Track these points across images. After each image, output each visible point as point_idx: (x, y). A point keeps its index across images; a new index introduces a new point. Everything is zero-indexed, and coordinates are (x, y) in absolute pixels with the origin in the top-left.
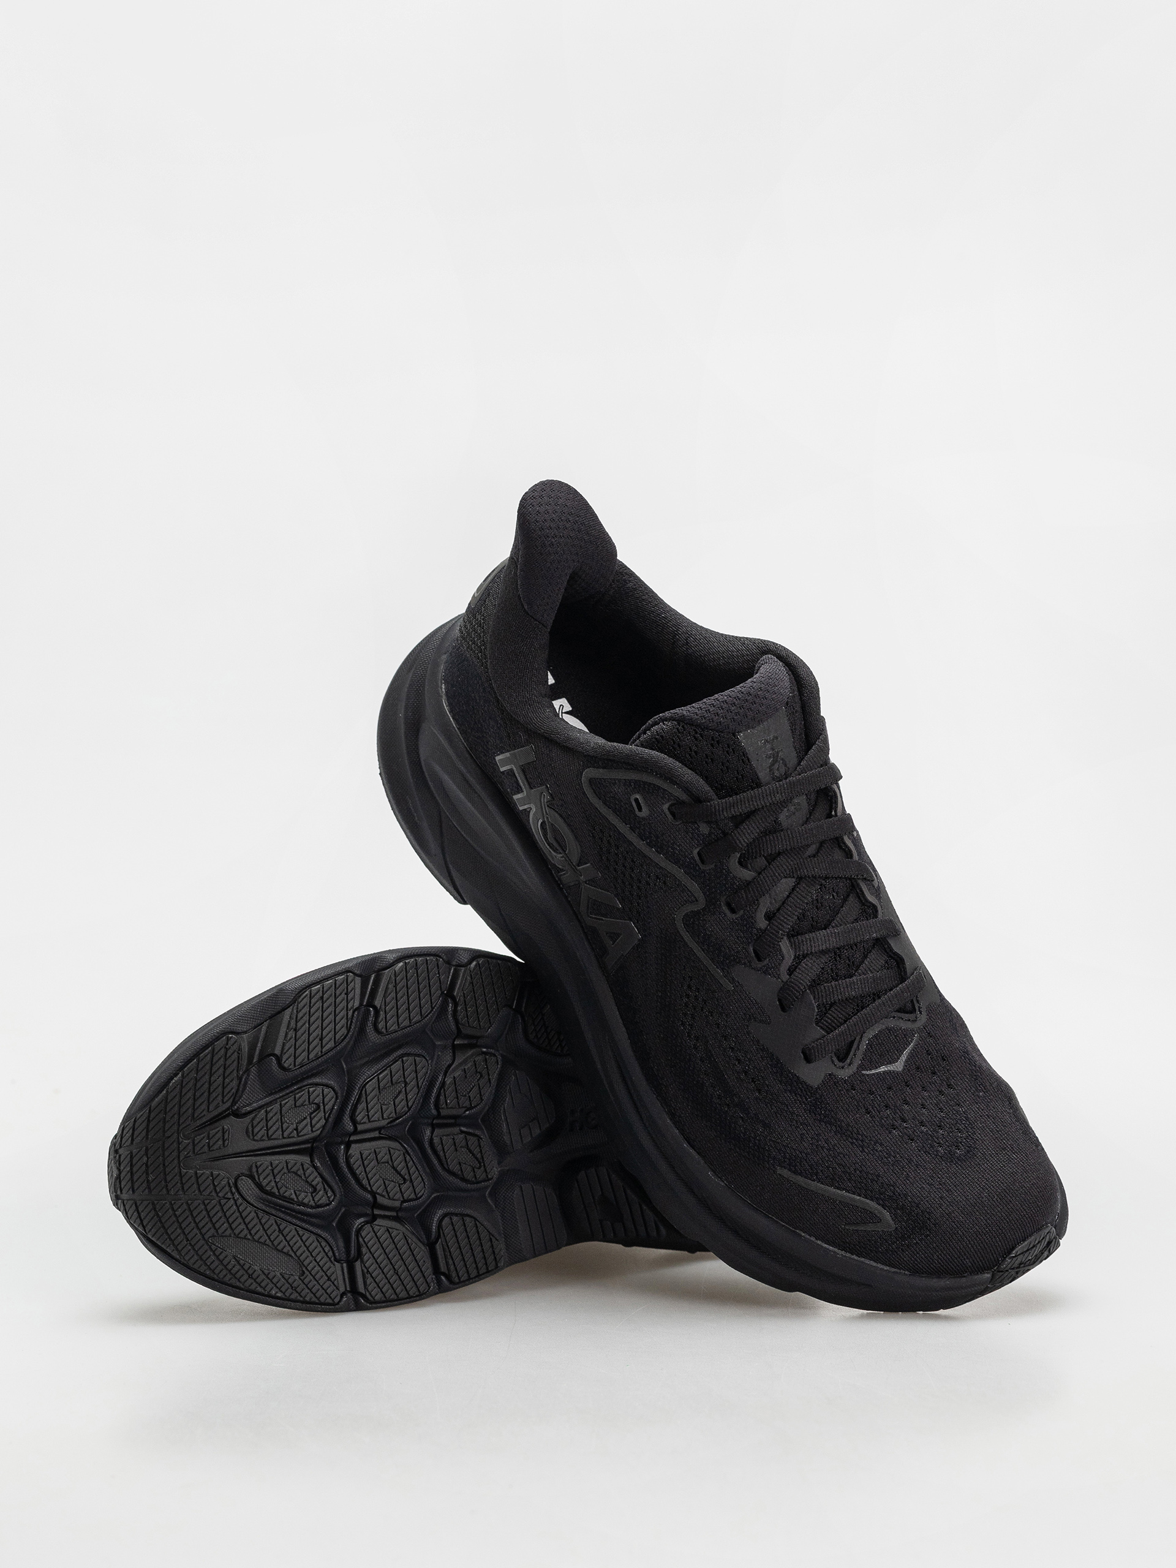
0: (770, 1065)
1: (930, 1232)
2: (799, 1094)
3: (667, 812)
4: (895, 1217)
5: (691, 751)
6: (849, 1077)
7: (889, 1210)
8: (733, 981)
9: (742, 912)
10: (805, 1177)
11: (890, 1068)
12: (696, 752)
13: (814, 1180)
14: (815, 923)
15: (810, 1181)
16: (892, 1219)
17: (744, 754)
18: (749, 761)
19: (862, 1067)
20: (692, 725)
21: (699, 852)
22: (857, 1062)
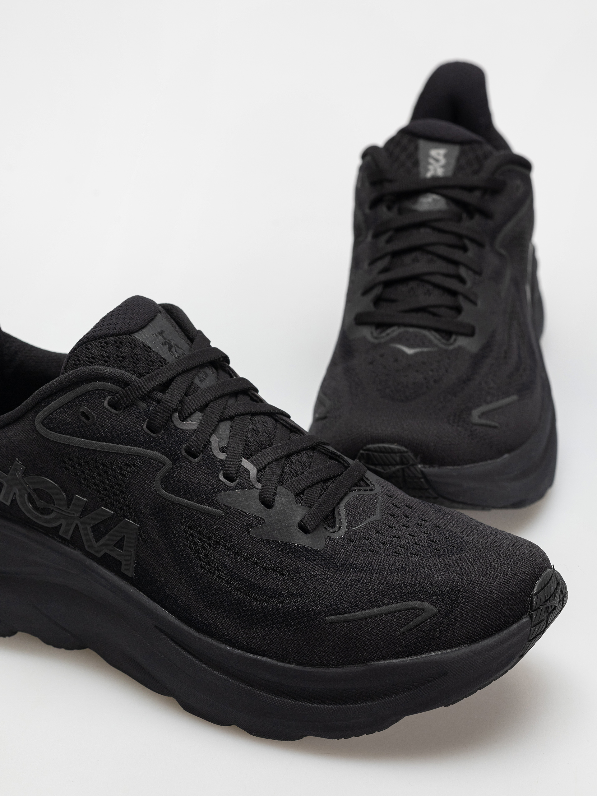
0: (280, 551)
1: (465, 599)
2: (313, 560)
3: (109, 408)
4: (432, 603)
5: (104, 357)
6: (345, 535)
7: (425, 601)
8: (220, 507)
9: (201, 456)
10: (350, 613)
11: (372, 519)
12: (108, 357)
13: (358, 611)
14: (260, 445)
15: (356, 613)
16: (432, 605)
17: (144, 346)
18: (151, 349)
19: (349, 526)
20: (96, 339)
21: (147, 426)
22: (345, 524)
